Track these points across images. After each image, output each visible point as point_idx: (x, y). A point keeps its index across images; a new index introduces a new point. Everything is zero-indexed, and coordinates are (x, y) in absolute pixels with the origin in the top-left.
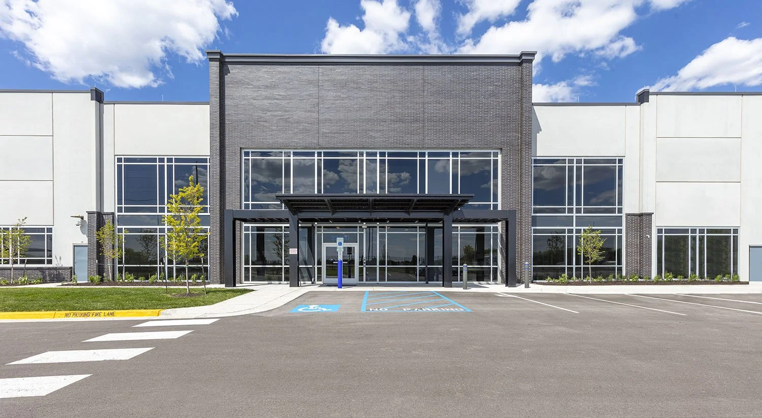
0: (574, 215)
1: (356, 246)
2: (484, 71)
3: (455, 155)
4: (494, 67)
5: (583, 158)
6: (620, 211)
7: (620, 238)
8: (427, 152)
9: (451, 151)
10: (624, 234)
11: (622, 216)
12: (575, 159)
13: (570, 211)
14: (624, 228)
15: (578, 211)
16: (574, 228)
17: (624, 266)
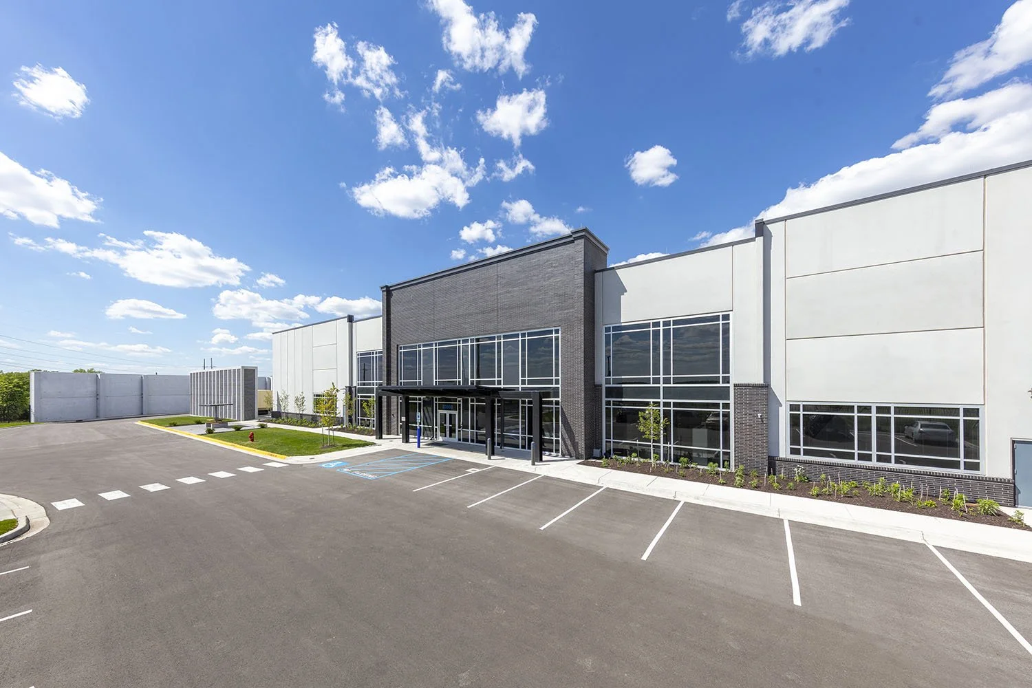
0: (661, 385)
1: (456, 413)
2: (545, 256)
3: (523, 335)
4: (559, 248)
5: (671, 319)
6: (727, 380)
7: (726, 415)
8: (502, 335)
9: (520, 333)
10: (732, 410)
11: (729, 387)
12: (661, 321)
13: (657, 381)
14: (731, 402)
15: (666, 381)
16: (662, 400)
17: (732, 451)
